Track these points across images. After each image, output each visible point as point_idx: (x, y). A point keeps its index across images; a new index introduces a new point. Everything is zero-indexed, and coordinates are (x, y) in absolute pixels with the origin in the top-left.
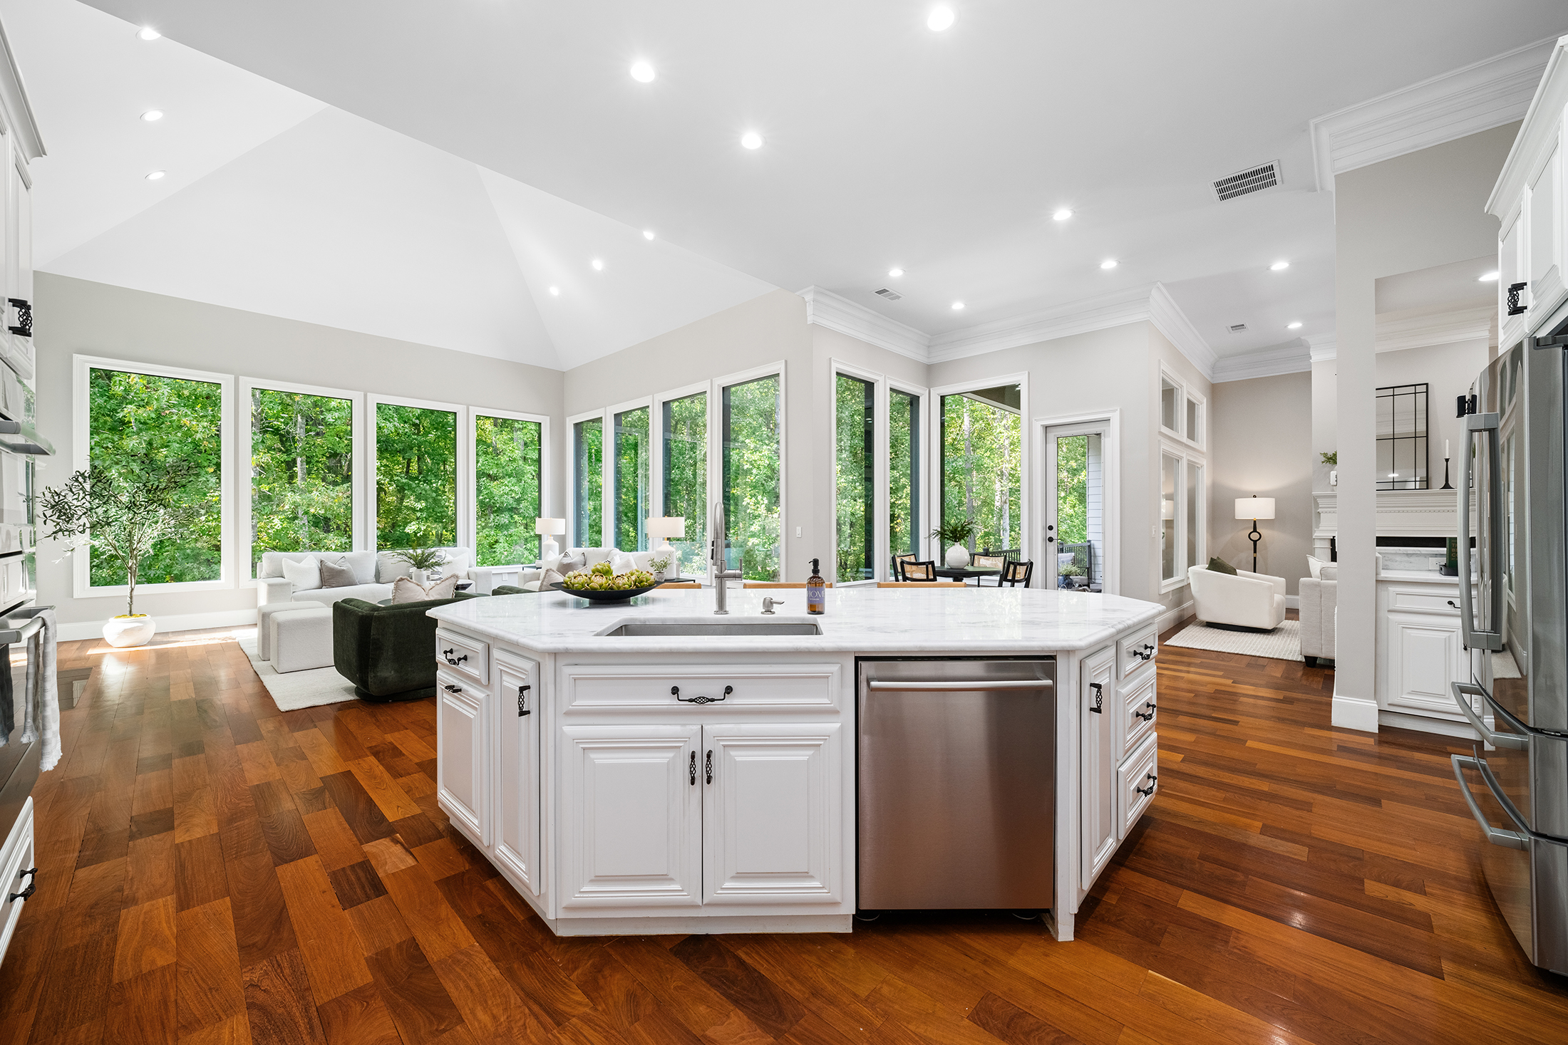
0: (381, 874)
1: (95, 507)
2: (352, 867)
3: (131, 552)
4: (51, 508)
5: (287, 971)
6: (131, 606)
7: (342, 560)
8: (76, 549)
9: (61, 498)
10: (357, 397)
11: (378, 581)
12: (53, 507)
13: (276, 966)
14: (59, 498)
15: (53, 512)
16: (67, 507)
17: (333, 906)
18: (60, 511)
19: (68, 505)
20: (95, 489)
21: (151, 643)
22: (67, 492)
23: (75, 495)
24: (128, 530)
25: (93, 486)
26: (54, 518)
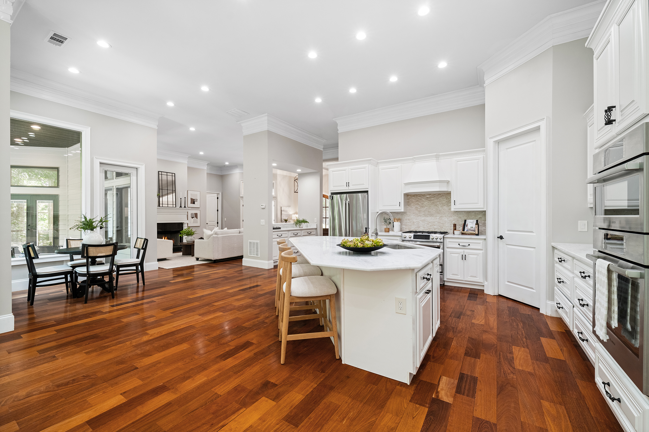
0: (456, 382)
2: (463, 394)
5: (502, 371)
13: (505, 374)
17: (480, 382)
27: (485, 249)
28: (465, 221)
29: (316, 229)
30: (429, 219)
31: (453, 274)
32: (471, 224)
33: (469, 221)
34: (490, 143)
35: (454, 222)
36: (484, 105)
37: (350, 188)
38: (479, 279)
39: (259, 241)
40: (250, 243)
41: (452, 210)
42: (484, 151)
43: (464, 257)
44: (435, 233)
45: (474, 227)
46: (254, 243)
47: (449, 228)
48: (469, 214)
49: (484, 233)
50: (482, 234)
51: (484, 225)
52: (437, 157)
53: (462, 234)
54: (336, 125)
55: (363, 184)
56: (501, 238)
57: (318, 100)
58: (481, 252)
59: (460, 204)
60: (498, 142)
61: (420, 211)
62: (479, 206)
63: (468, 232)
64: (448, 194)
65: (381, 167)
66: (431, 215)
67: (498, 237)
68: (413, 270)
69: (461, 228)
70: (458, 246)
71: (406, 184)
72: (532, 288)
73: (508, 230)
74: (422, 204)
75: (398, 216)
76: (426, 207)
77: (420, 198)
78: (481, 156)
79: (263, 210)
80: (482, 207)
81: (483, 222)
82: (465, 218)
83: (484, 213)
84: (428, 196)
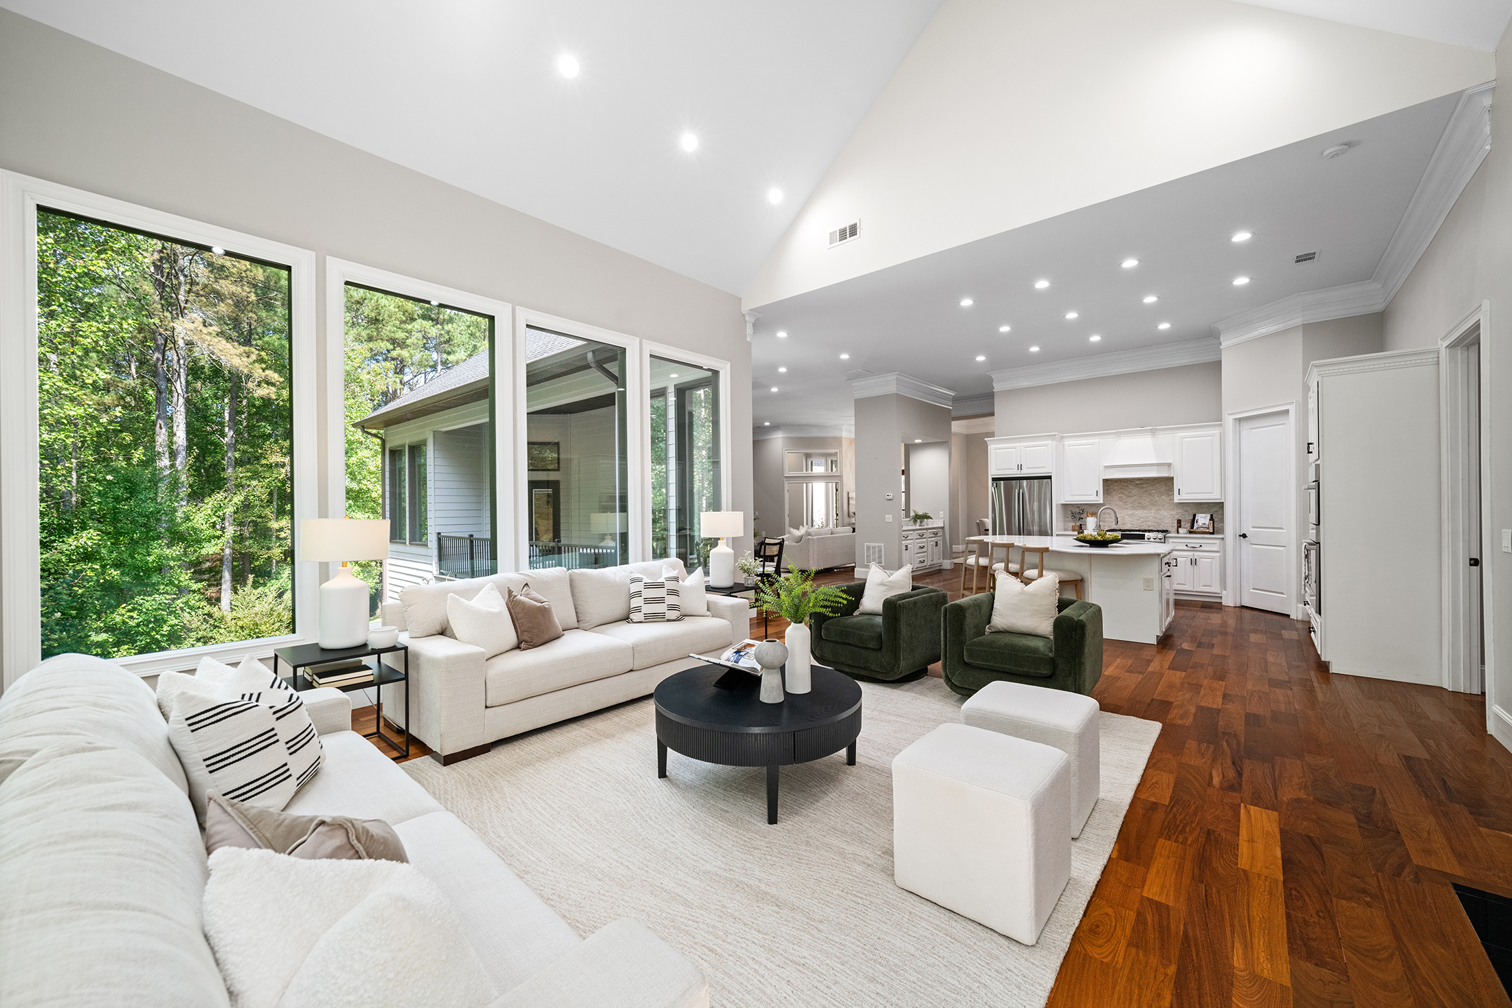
27: (1224, 550)
28: (1194, 516)
29: (943, 528)
30: (1139, 513)
31: (1178, 584)
32: (1203, 520)
33: (1201, 515)
34: (1229, 420)
35: (1177, 517)
36: (1220, 362)
37: (1022, 472)
38: (1215, 589)
39: (882, 544)
40: (868, 548)
41: (1176, 501)
42: (1221, 425)
43: (1194, 562)
44: (1149, 531)
45: (1207, 523)
46: (874, 547)
47: (1170, 524)
48: (1201, 506)
49: (1221, 531)
50: (1218, 533)
51: (1222, 520)
52: (1153, 432)
53: (1190, 532)
54: (991, 380)
55: (1044, 467)
56: (1244, 536)
57: (981, 358)
58: (1218, 554)
59: (1187, 493)
60: (1240, 420)
61: (1125, 502)
62: (1214, 496)
63: (1199, 530)
64: (1170, 480)
65: (1067, 442)
66: (1144, 508)
67: (1240, 536)
68: (1159, 555)
69: (1189, 525)
70: (1186, 548)
71: (1106, 467)
72: (1282, 593)
73: (1253, 527)
74: (1129, 493)
75: (1091, 509)
76: (1135, 497)
77: (1125, 484)
78: (1216, 431)
79: (889, 502)
80: (1219, 497)
81: (1220, 516)
82: (1194, 512)
83: (1221, 505)
84: (1138, 482)
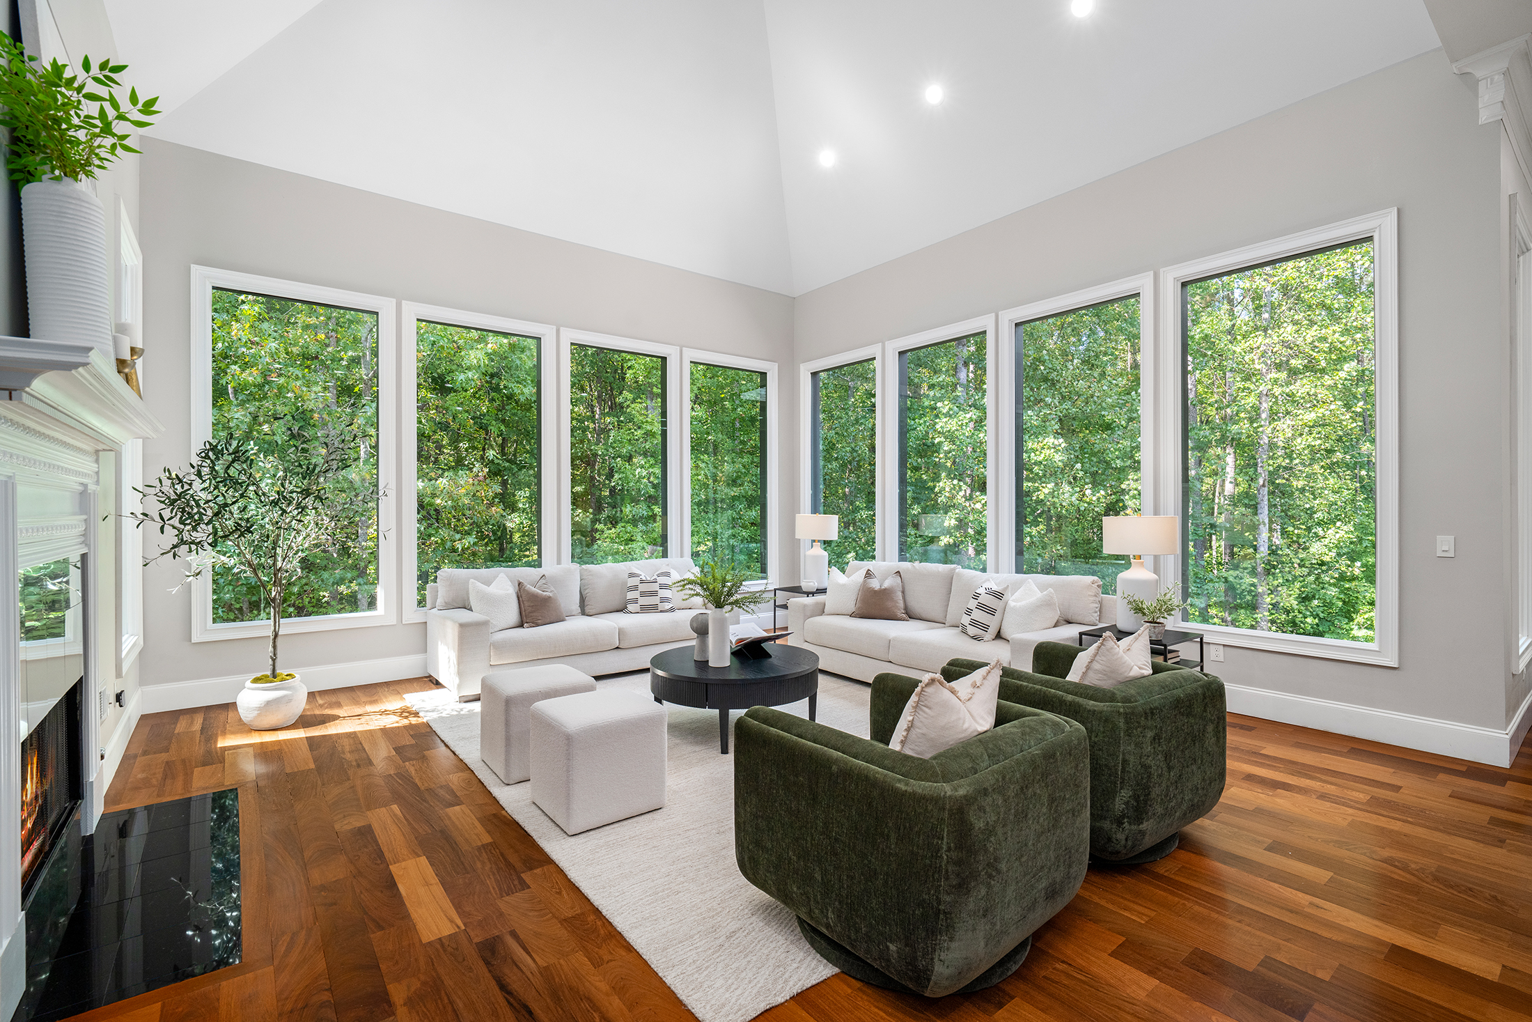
1: (229, 502)
3: (275, 575)
4: (170, 505)
6: (274, 660)
7: (543, 581)
8: (203, 573)
9: (186, 487)
10: (546, 332)
11: (583, 613)
12: (172, 502)
14: (182, 487)
15: (172, 512)
16: (193, 503)
18: (183, 511)
19: (194, 500)
20: (232, 471)
21: (304, 721)
22: (193, 477)
23: (204, 481)
24: (271, 539)
25: (228, 468)
26: (176, 522)
